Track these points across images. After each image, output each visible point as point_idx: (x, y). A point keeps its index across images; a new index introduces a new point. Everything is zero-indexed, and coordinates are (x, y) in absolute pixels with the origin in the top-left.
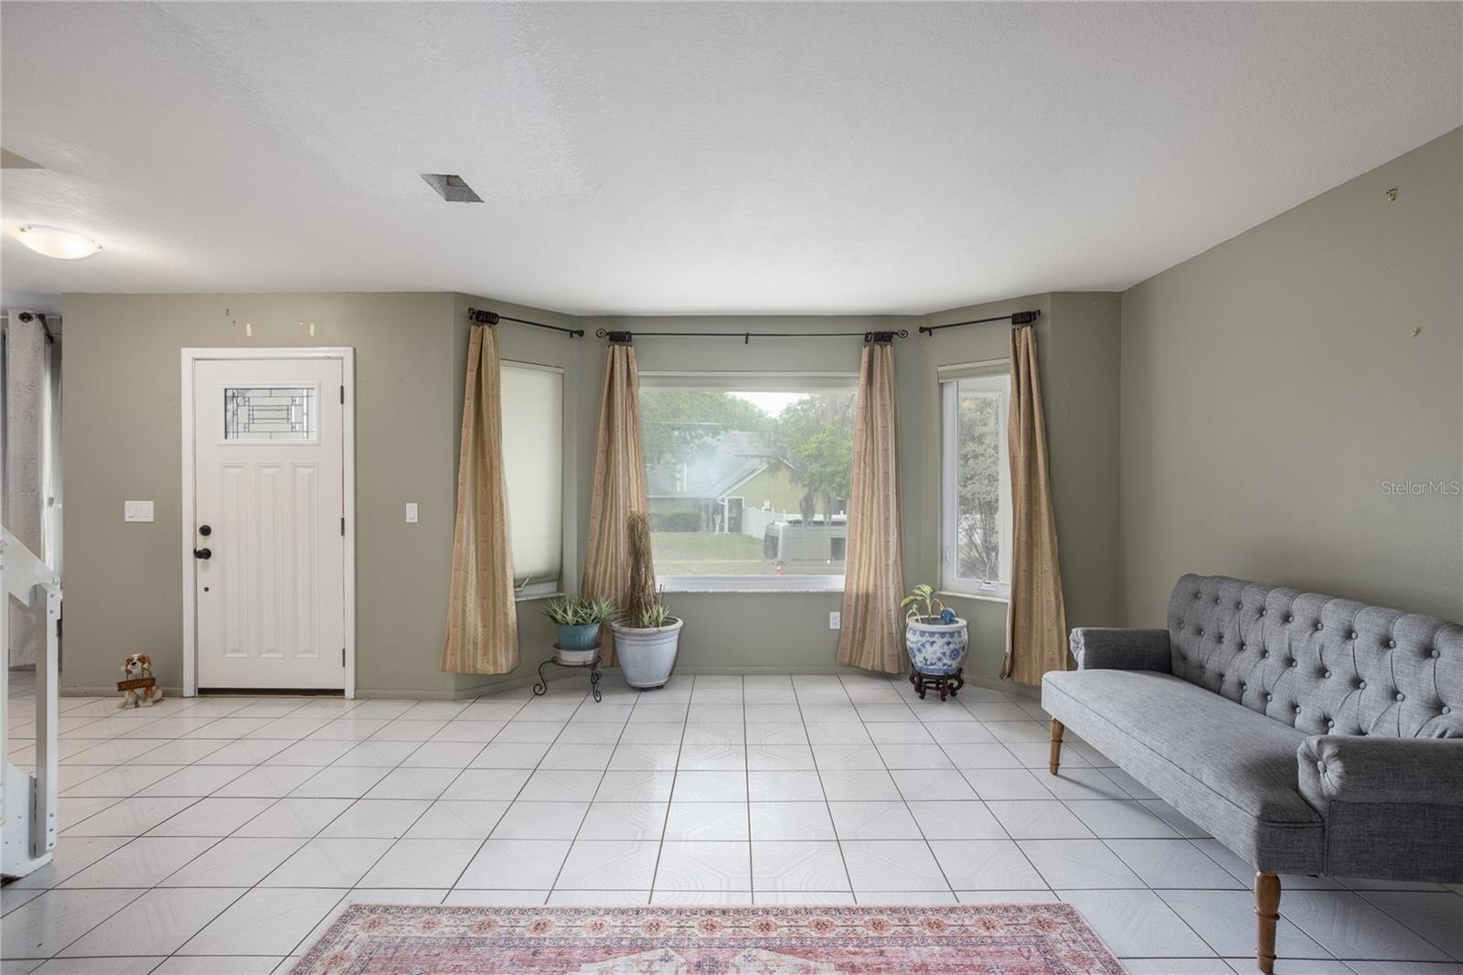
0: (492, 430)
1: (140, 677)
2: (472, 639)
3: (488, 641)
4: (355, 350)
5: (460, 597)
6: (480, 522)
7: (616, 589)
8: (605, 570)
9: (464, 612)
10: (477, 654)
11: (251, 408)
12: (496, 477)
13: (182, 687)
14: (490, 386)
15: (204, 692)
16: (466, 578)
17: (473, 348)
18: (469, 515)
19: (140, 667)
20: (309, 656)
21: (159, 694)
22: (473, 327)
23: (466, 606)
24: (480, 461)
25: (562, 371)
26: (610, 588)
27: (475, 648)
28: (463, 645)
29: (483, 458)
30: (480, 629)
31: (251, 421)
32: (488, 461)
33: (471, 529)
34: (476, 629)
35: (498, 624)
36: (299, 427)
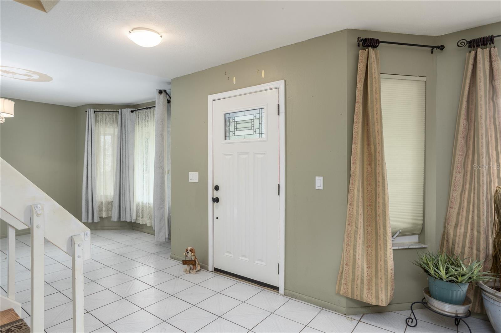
0: (376, 124)
1: (190, 259)
2: (360, 276)
3: (371, 280)
4: (285, 81)
5: (352, 244)
6: (366, 191)
7: (478, 250)
8: (466, 233)
9: (354, 256)
10: (363, 288)
11: (235, 123)
12: (378, 158)
13: (208, 265)
14: (374, 92)
15: (217, 270)
16: (356, 232)
17: (361, 67)
18: (359, 186)
19: (190, 254)
20: (260, 263)
21: (198, 268)
22: (361, 51)
23: (356, 252)
24: (366, 147)
25: (425, 79)
26: (471, 248)
27: (362, 282)
28: (353, 280)
29: (369, 145)
30: (365, 270)
31: (235, 130)
32: (372, 146)
33: (360, 195)
34: (363, 269)
35: (379, 268)
36: (257, 131)
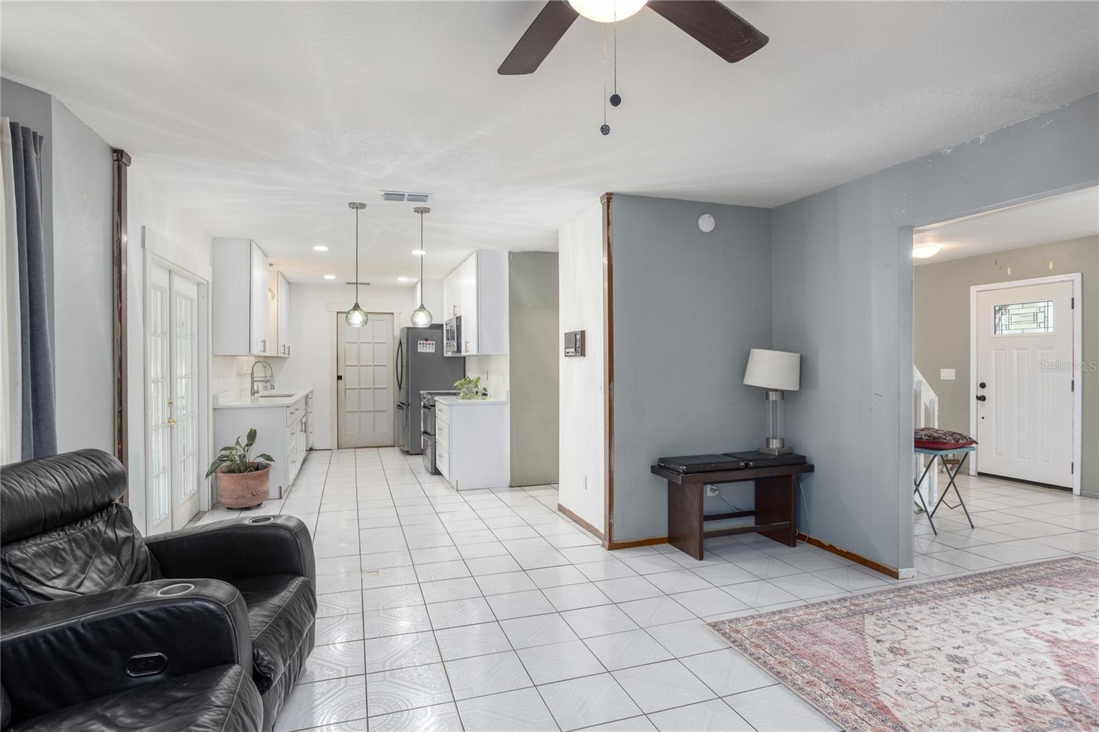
4: (1082, 274)
11: (1010, 316)
13: (969, 469)
15: (980, 474)
31: (1010, 324)
36: (1042, 325)
